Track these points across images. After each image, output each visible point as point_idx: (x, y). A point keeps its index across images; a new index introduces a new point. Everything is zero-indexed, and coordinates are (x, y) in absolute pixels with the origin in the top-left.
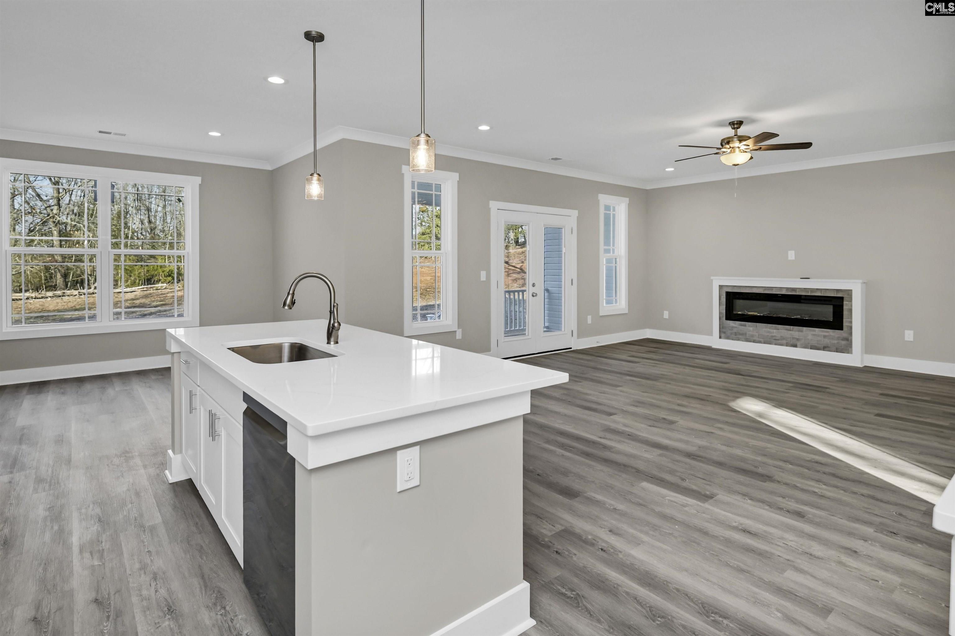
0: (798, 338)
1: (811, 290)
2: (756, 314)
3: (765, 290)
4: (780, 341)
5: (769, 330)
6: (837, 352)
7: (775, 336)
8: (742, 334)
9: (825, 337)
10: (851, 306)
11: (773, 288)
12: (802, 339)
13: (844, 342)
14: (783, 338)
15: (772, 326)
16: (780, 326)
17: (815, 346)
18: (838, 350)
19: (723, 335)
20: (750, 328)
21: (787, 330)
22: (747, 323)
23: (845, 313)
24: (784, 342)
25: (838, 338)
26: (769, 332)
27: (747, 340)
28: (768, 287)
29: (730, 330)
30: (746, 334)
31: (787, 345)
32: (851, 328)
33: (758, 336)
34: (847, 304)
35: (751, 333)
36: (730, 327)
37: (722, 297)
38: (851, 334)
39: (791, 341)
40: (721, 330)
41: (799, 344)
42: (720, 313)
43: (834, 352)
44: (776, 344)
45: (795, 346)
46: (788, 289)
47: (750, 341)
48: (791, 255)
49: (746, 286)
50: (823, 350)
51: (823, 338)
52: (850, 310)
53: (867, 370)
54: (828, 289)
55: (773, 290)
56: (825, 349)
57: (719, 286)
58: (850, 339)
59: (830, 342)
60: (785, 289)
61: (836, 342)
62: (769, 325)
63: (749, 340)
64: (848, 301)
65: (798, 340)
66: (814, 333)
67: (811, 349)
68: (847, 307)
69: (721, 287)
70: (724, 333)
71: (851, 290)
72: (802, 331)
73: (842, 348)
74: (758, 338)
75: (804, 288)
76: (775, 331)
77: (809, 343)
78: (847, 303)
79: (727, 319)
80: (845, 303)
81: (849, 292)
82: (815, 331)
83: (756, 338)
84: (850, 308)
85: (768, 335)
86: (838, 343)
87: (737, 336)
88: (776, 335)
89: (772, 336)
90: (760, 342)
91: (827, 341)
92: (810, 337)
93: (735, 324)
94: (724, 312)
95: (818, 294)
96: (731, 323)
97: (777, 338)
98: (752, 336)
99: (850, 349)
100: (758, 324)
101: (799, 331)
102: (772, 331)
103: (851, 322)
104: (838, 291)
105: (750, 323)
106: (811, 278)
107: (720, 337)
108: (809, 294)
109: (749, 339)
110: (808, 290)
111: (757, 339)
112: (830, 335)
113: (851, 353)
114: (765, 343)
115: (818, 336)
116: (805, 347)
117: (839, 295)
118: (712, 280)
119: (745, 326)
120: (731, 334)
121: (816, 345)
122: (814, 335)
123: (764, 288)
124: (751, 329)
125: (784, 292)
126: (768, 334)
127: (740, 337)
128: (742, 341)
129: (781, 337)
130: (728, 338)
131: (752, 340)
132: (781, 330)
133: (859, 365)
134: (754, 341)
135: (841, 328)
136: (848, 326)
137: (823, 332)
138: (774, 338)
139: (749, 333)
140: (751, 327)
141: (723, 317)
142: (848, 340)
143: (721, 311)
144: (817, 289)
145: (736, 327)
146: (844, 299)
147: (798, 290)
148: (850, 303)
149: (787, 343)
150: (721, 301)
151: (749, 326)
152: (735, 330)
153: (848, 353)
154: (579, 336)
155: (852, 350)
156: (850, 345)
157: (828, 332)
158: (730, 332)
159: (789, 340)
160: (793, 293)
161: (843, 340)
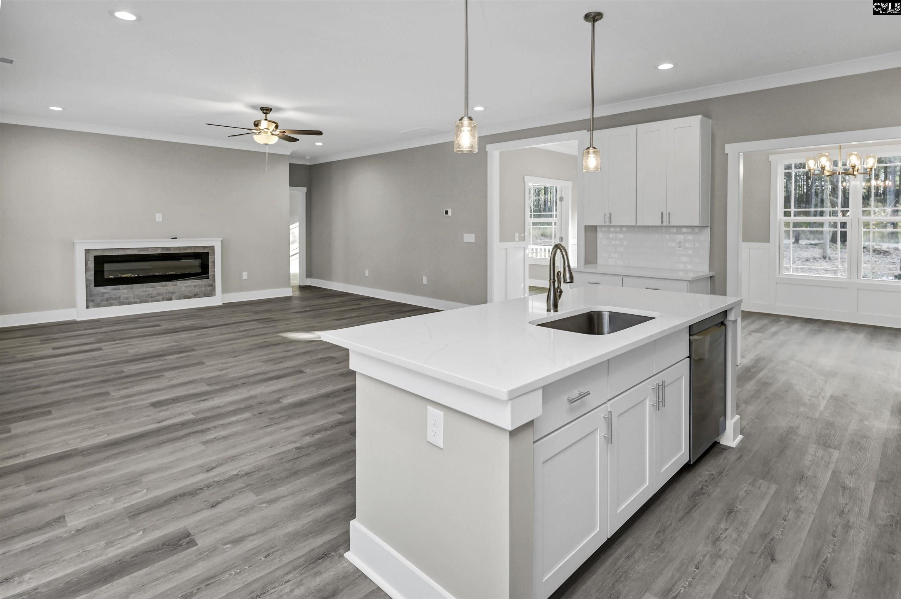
0: (173, 291)
1: (183, 248)
2: (129, 275)
3: (140, 251)
4: (156, 298)
5: (145, 289)
6: (204, 297)
7: (151, 294)
8: (116, 299)
9: (195, 286)
10: (214, 259)
11: (148, 249)
12: (177, 292)
13: (209, 288)
14: (159, 294)
15: (148, 285)
16: (156, 283)
17: (187, 296)
18: (207, 295)
19: (91, 304)
20: (124, 290)
22: (121, 286)
23: (210, 264)
24: (161, 297)
25: (205, 286)
26: (145, 291)
27: (122, 303)
28: (143, 248)
29: (100, 296)
30: (120, 297)
31: (163, 300)
32: (214, 276)
33: (134, 297)
34: (211, 258)
35: (125, 295)
36: (100, 293)
37: (89, 262)
38: (214, 281)
39: (167, 296)
40: (88, 299)
41: (173, 297)
42: (87, 280)
43: (203, 297)
44: (152, 302)
45: (171, 299)
46: (162, 248)
47: (125, 304)
48: (159, 217)
49: (119, 249)
50: (194, 298)
51: (193, 288)
52: (214, 262)
53: (226, 306)
54: (197, 247)
55: (148, 250)
56: (196, 297)
57: (85, 250)
58: (213, 284)
59: (199, 289)
60: (160, 249)
61: (204, 289)
62: (145, 284)
64: (211, 255)
65: (173, 293)
66: (186, 285)
67: (184, 299)
68: (212, 260)
69: (87, 251)
70: (93, 301)
71: (214, 246)
72: (176, 285)
73: (209, 293)
74: (134, 299)
75: (178, 247)
76: (151, 289)
77: (182, 295)
78: (211, 256)
79: (96, 285)
80: (210, 256)
81: (212, 248)
82: (187, 283)
83: (131, 300)
84: (213, 260)
85: (144, 295)
86: (205, 289)
87: (109, 302)
89: (149, 295)
90: (136, 303)
91: (197, 290)
92: (183, 289)
94: (92, 278)
95: (189, 251)
96: (102, 289)
97: (154, 295)
98: (127, 298)
99: (214, 293)
100: (133, 285)
101: (173, 285)
102: (148, 289)
103: (214, 271)
104: (204, 247)
105: (124, 286)
106: (179, 238)
107: (88, 307)
108: (182, 252)
110: (181, 248)
111: (133, 300)
112: (199, 284)
113: (215, 296)
114: (140, 303)
115: (190, 286)
116: (180, 298)
117: (206, 251)
119: (119, 289)
120: (102, 300)
121: (188, 295)
122: (186, 286)
123: (139, 249)
124: (126, 291)
125: (159, 252)
126: (144, 293)
127: (113, 302)
128: (116, 306)
129: (157, 293)
130: (98, 306)
131: (127, 303)
132: (157, 287)
133: (220, 303)
134: (129, 303)
135: (207, 277)
136: (212, 275)
137: (193, 282)
138: (150, 296)
139: (123, 296)
140: (126, 289)
141: (90, 284)
142: (213, 286)
143: (87, 278)
144: (188, 247)
145: (108, 293)
146: (210, 253)
147: (172, 249)
148: (213, 256)
149: (163, 298)
150: (87, 267)
151: (124, 289)
152: (106, 296)
153: (213, 296)
155: (215, 293)
156: (214, 290)
157: (197, 282)
158: (101, 298)
159: (165, 295)
160: (168, 252)
161: (209, 286)
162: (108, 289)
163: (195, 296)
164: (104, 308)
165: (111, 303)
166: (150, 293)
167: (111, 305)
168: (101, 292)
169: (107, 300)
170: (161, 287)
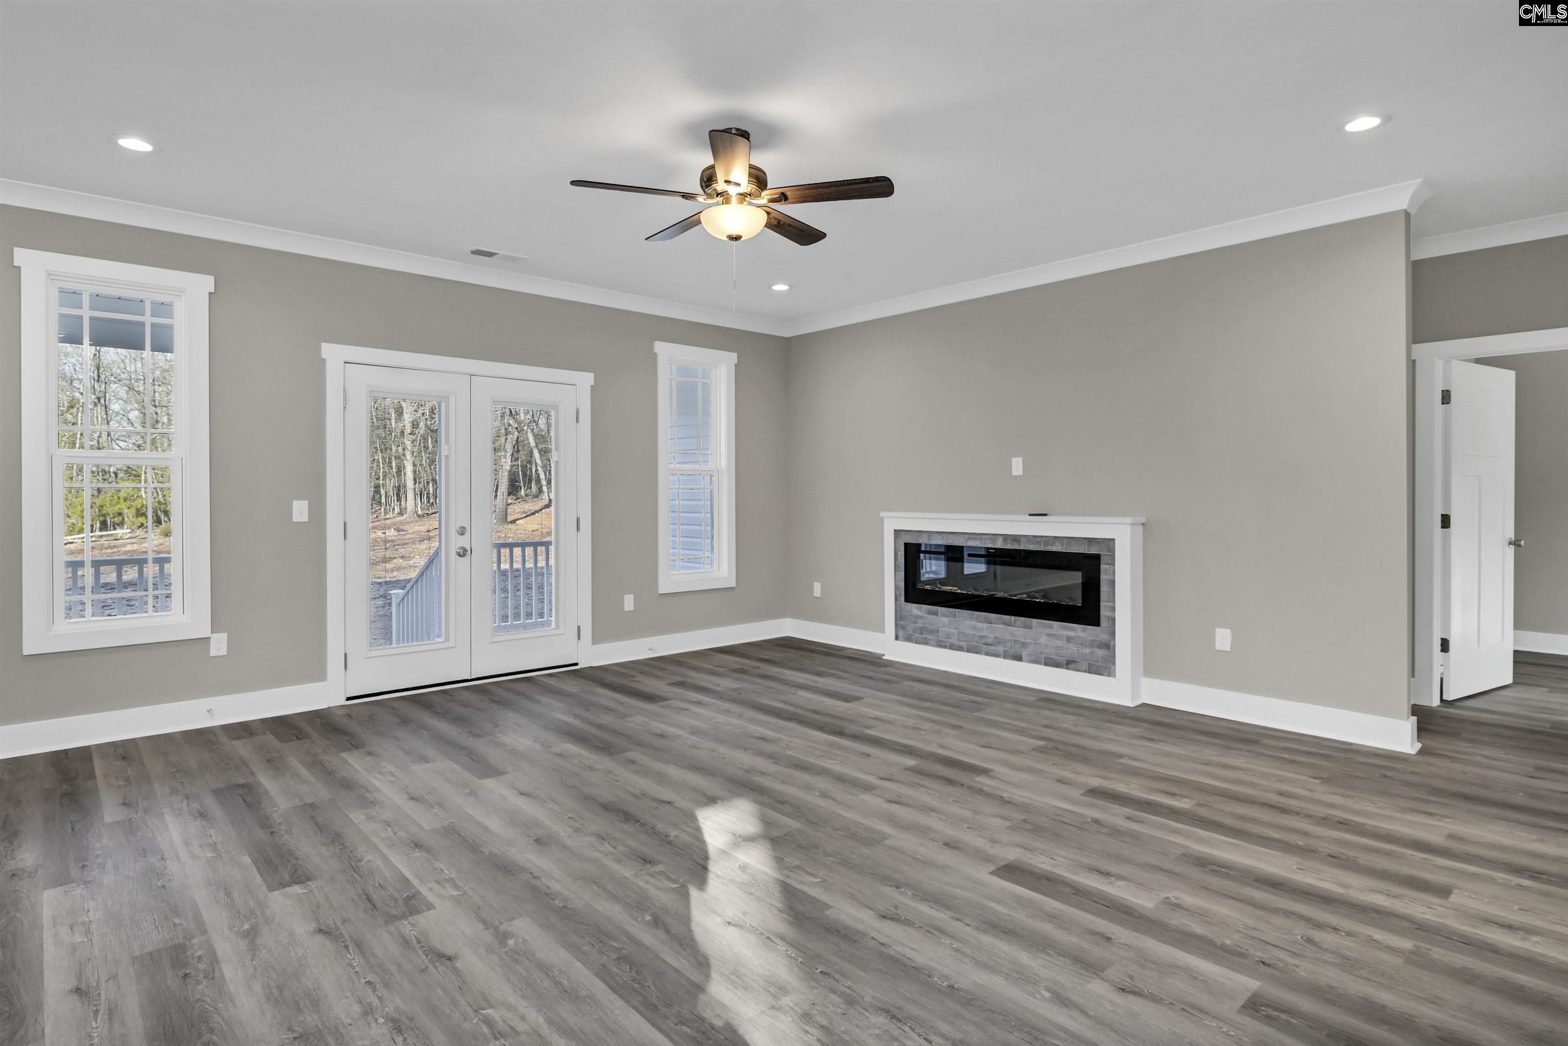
0: (1023, 640)
1: (1046, 539)
2: (954, 589)
3: (969, 539)
4: (993, 648)
5: (975, 623)
6: (1089, 672)
7: (985, 637)
8: (932, 632)
9: (1069, 639)
10: (1114, 573)
11: (981, 536)
12: (1031, 643)
13: (1101, 653)
14: (998, 641)
15: (981, 616)
16: (994, 615)
17: (1053, 659)
18: (1093, 669)
19: (901, 633)
20: (945, 618)
21: (1004, 623)
22: (940, 608)
23: (1104, 588)
24: (1000, 649)
25: (1092, 644)
26: (975, 628)
27: (940, 645)
28: (973, 534)
29: (912, 622)
30: (938, 631)
31: (1006, 656)
32: (1113, 620)
33: (959, 637)
34: (1106, 570)
35: (946, 629)
36: (912, 615)
37: (899, 553)
38: (1113, 634)
39: (1012, 648)
40: (898, 622)
41: (1024, 654)
42: (896, 587)
43: (1086, 672)
44: (987, 654)
45: (1019, 658)
46: (1006, 537)
47: (945, 647)
48: (1017, 466)
49: (938, 532)
50: (1067, 669)
51: (1065, 643)
52: (1112, 584)
54: (1072, 538)
55: (981, 539)
56: (1070, 666)
57: (895, 530)
58: (1111, 645)
59: (1078, 650)
60: (1001, 538)
61: (1088, 651)
62: (975, 612)
63: (942, 644)
64: (1108, 564)
65: (1024, 645)
66: (1050, 631)
67: (1046, 665)
68: (1107, 577)
69: (897, 533)
70: (903, 628)
71: (1113, 540)
72: (1029, 627)
73: (1099, 664)
74: (958, 640)
75: (1034, 536)
76: (985, 625)
77: (1041, 653)
78: (1107, 566)
79: (907, 599)
80: (1103, 567)
81: (1109, 544)
82: (1051, 627)
83: (954, 641)
84: (1112, 577)
85: (974, 635)
86: (1091, 653)
87: (923, 636)
88: (987, 635)
89: (981, 637)
90: (960, 649)
91: (1072, 650)
92: (1044, 640)
93: (920, 610)
94: (902, 584)
95: (1056, 548)
96: (915, 609)
97: (989, 641)
98: (949, 636)
99: (1112, 667)
100: (957, 610)
101: (1025, 626)
102: (980, 625)
103: (1113, 609)
104: (1091, 541)
105: (944, 609)
106: (1049, 515)
107: (897, 638)
108: (1042, 548)
109: (942, 642)
110: (1039, 539)
111: (957, 642)
112: (1079, 637)
113: (1114, 675)
114: (968, 651)
115: (1057, 637)
116: (1036, 660)
117: (1093, 551)
118: (882, 519)
119: (936, 614)
120: (914, 630)
121: (1054, 657)
122: (1050, 635)
123: (967, 536)
124: (946, 620)
125: (1000, 545)
126: (972, 632)
127: (929, 637)
128: (933, 646)
129: (996, 638)
130: (909, 639)
131: (948, 645)
132: (995, 624)
133: (1126, 701)
134: (952, 647)
135: (1096, 622)
136: (1108, 617)
137: (1065, 628)
138: (984, 641)
139: (943, 629)
140: (947, 616)
141: (900, 595)
142: (1109, 647)
143: (897, 582)
144: (1055, 537)
145: (921, 617)
146: (1102, 558)
147: (1023, 539)
148: (1111, 567)
149: (1005, 651)
150: (897, 562)
151: (943, 615)
152: (920, 623)
153: (1109, 676)
154: (596, 640)
155: (1115, 668)
156: (1112, 659)
157: (1074, 630)
158: (913, 626)
159: (1009, 645)
160: (1015, 546)
161: (1099, 647)
162: (923, 609)
163: (1069, 664)
164: (916, 645)
165: (925, 638)
166: (984, 634)
167: (926, 642)
168: (914, 614)
169: (922, 630)
170: (1003, 626)
